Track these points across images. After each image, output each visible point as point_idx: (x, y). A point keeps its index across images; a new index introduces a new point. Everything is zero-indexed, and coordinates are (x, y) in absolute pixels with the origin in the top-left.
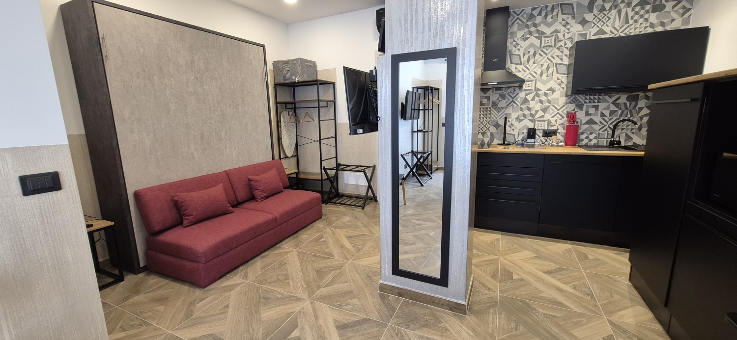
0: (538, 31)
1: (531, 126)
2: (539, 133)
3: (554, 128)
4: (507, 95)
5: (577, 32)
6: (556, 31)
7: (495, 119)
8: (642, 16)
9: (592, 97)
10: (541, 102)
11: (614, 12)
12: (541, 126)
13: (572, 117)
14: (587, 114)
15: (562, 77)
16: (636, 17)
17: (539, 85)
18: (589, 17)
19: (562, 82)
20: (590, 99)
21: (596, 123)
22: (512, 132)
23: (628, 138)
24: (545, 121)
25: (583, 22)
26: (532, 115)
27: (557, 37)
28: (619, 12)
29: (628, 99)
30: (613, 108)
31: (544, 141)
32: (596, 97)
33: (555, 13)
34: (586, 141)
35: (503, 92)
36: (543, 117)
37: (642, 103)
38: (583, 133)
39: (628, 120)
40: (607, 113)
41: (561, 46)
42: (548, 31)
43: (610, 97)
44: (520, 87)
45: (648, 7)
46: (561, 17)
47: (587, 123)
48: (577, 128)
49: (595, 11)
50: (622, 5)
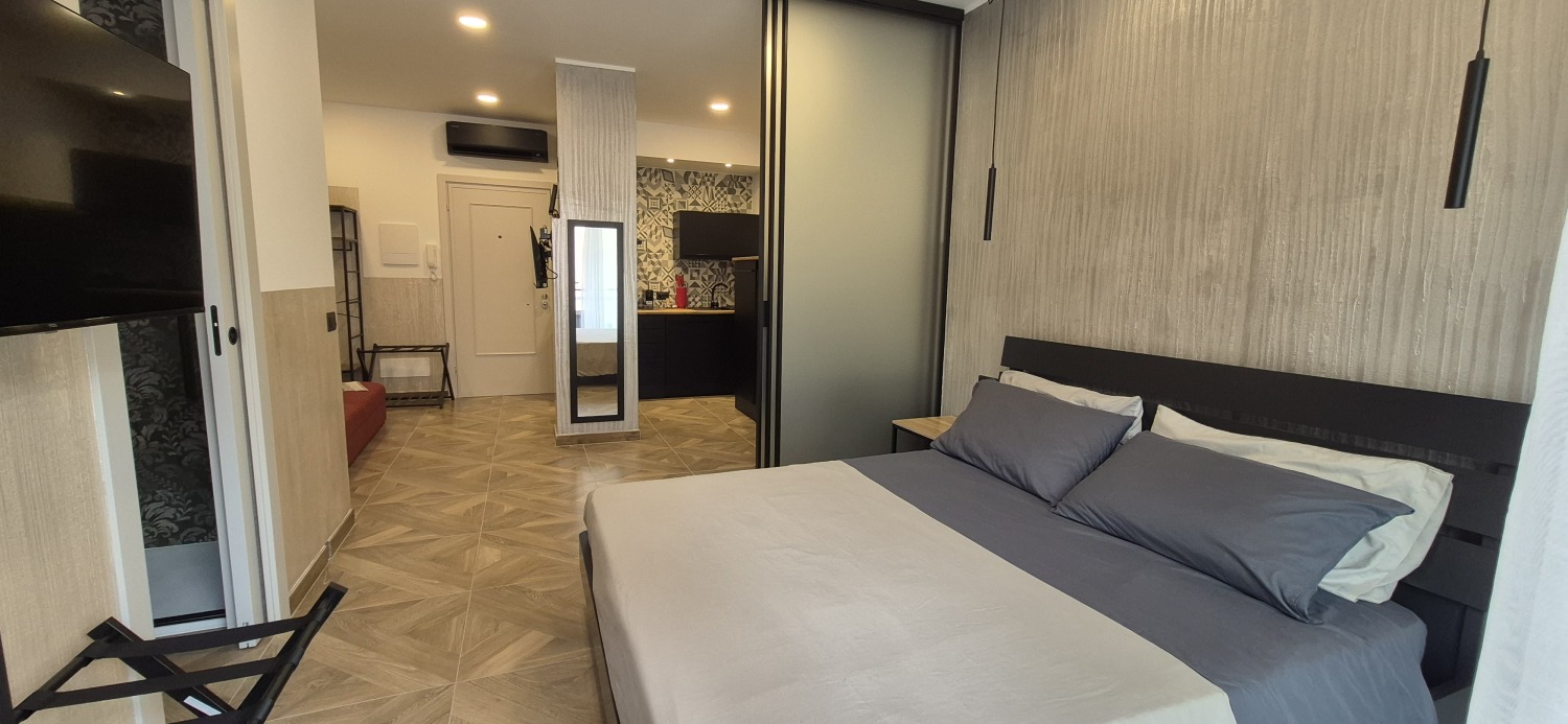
0: (645, 192)
1: (645, 288)
2: (655, 294)
3: (666, 290)
6: (659, 195)
8: (722, 196)
10: (653, 263)
11: (703, 187)
12: (656, 288)
14: (692, 278)
15: (669, 241)
16: (719, 196)
17: (650, 247)
18: (686, 187)
19: (670, 245)
20: (693, 263)
21: (698, 286)
23: (723, 301)
24: (658, 283)
25: (682, 191)
26: (646, 277)
27: (661, 201)
28: (707, 188)
29: (719, 266)
30: (710, 273)
31: (661, 303)
33: (658, 177)
34: (693, 304)
36: (655, 279)
37: (729, 270)
38: (690, 296)
39: (722, 284)
40: (706, 277)
41: (666, 210)
42: (654, 193)
43: (707, 263)
45: (725, 189)
46: (663, 182)
47: (692, 286)
48: (686, 290)
49: (690, 183)
50: (709, 183)
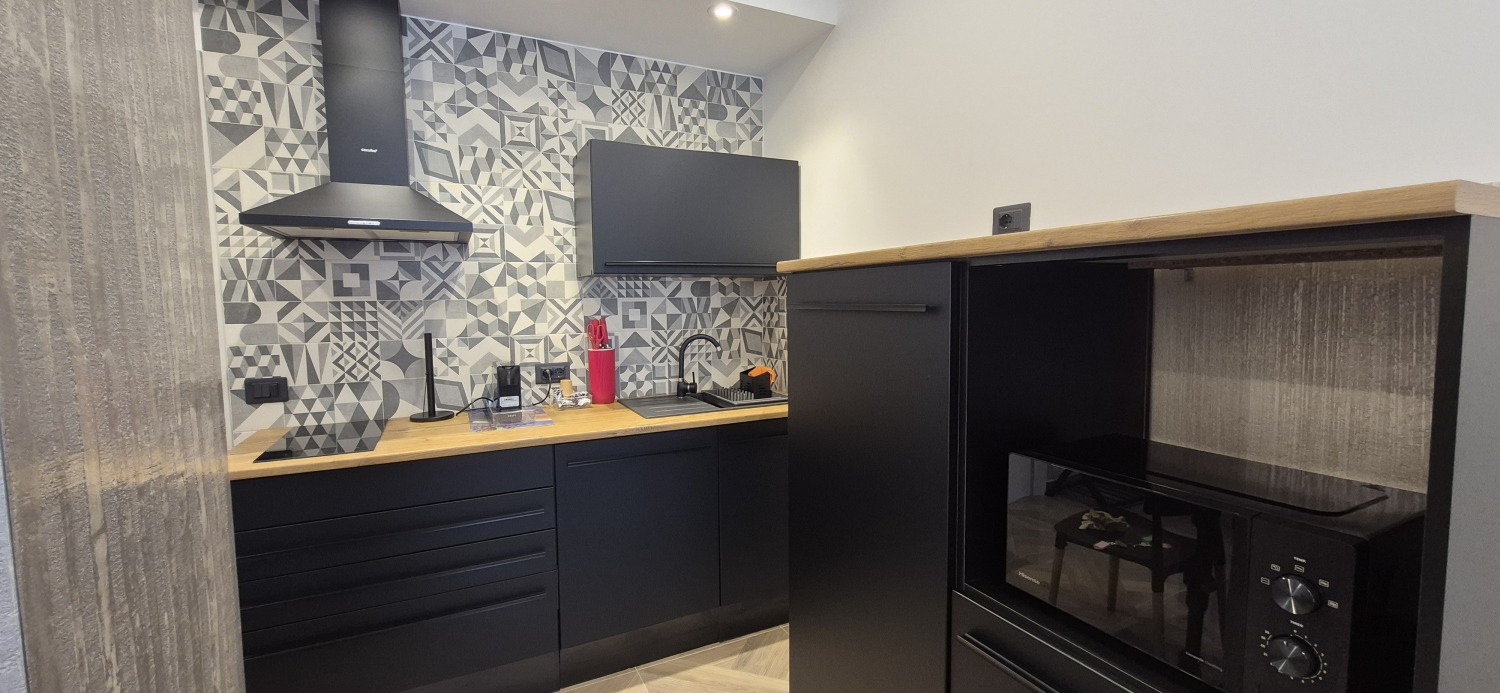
0: (492, 98)
1: (503, 356)
2: (529, 375)
3: (562, 359)
4: (423, 265)
5: (584, 122)
6: (536, 109)
7: (395, 338)
8: (695, 121)
9: (631, 283)
10: (522, 290)
12: (530, 356)
13: (597, 331)
14: (627, 323)
15: (566, 230)
16: (687, 120)
17: (512, 246)
18: (604, 94)
19: (566, 242)
20: (628, 287)
21: (644, 344)
22: (452, 376)
23: (706, 374)
24: (537, 341)
25: (594, 104)
26: (504, 327)
27: (540, 127)
28: (658, 99)
29: (693, 289)
30: (672, 309)
31: (543, 396)
32: (639, 283)
33: (529, 60)
34: (631, 387)
35: (411, 254)
36: (531, 330)
37: (716, 300)
38: (623, 369)
39: (700, 336)
40: (662, 320)
41: (553, 151)
42: (520, 104)
43: (664, 284)
44: (462, 244)
45: (702, 105)
46: (543, 76)
47: (628, 344)
48: (612, 355)
49: (615, 85)
50: (662, 88)
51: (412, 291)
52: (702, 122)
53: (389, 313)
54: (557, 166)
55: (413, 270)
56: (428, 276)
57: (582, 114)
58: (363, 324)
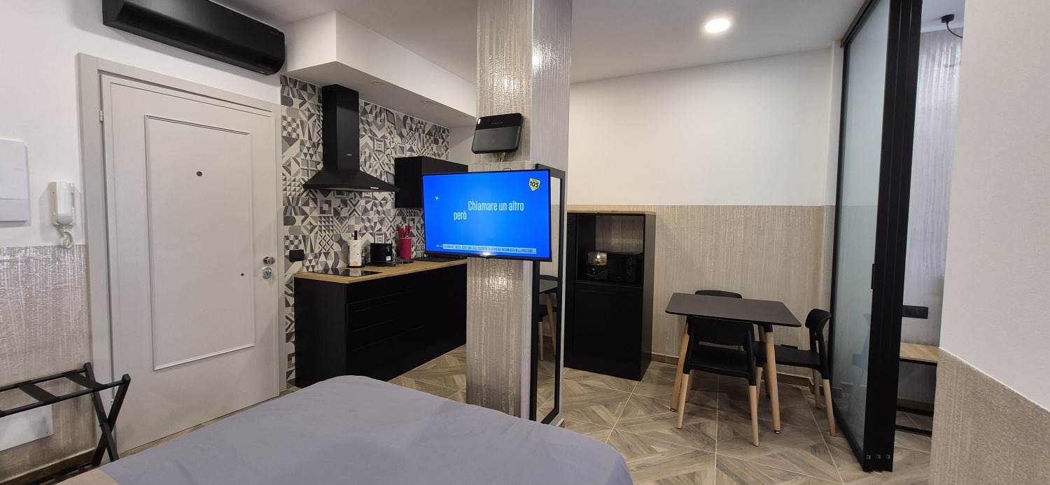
0: (371, 131)
3: (389, 242)
4: (348, 201)
5: (398, 145)
7: (339, 232)
9: (411, 210)
10: (378, 212)
11: (417, 134)
12: (381, 242)
13: (399, 230)
16: (427, 144)
20: (410, 212)
25: (401, 136)
26: (372, 228)
28: (420, 135)
32: (413, 211)
33: (382, 117)
35: (345, 197)
36: (380, 229)
41: (389, 154)
45: (432, 138)
49: (408, 129)
50: (421, 130)
51: (344, 213)
52: (432, 145)
53: (337, 221)
54: (390, 160)
55: (345, 203)
56: (350, 206)
57: (398, 139)
58: (329, 226)
